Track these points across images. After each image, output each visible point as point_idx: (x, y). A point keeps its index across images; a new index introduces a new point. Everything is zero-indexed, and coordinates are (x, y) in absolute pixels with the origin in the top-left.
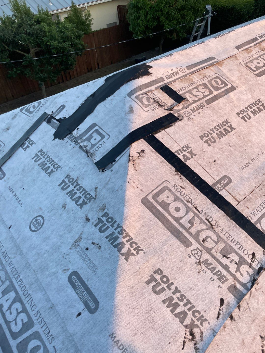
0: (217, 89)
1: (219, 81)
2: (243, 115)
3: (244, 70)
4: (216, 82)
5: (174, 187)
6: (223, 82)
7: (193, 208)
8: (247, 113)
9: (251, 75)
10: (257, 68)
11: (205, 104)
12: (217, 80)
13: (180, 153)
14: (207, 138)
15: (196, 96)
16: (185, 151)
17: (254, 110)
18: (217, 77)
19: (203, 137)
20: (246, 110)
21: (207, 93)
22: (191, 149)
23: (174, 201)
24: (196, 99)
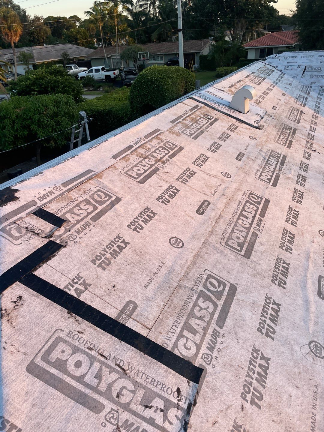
0: (101, 203)
1: (102, 194)
2: (135, 226)
3: (126, 179)
4: (99, 196)
5: (69, 336)
6: (106, 195)
7: (98, 355)
8: (138, 223)
9: (134, 183)
10: (139, 175)
11: (91, 222)
12: (99, 193)
13: (71, 288)
14: (100, 261)
15: (78, 215)
16: (77, 283)
17: (144, 218)
18: (99, 191)
19: (95, 261)
20: (136, 220)
21: (91, 209)
22: (83, 279)
23: (72, 354)
24: (80, 218)
